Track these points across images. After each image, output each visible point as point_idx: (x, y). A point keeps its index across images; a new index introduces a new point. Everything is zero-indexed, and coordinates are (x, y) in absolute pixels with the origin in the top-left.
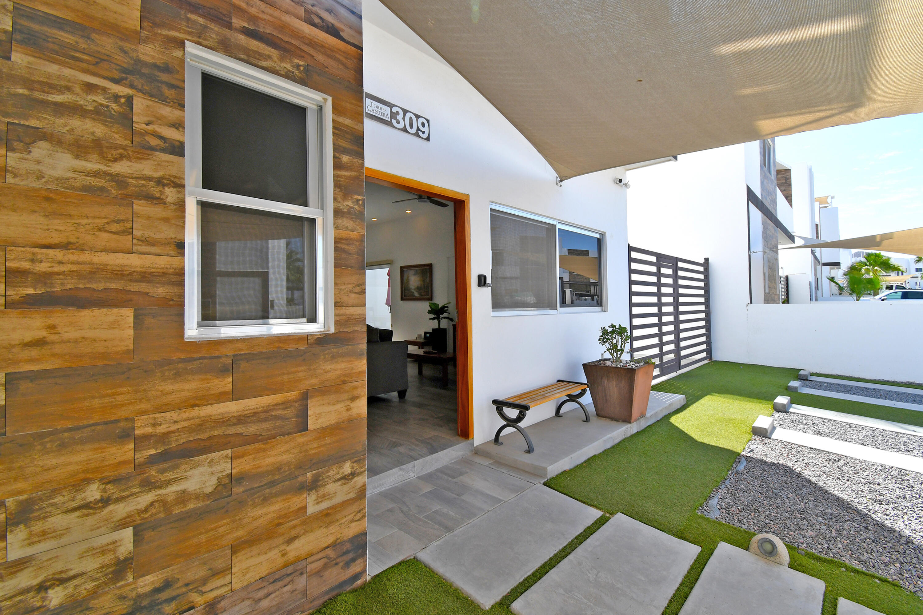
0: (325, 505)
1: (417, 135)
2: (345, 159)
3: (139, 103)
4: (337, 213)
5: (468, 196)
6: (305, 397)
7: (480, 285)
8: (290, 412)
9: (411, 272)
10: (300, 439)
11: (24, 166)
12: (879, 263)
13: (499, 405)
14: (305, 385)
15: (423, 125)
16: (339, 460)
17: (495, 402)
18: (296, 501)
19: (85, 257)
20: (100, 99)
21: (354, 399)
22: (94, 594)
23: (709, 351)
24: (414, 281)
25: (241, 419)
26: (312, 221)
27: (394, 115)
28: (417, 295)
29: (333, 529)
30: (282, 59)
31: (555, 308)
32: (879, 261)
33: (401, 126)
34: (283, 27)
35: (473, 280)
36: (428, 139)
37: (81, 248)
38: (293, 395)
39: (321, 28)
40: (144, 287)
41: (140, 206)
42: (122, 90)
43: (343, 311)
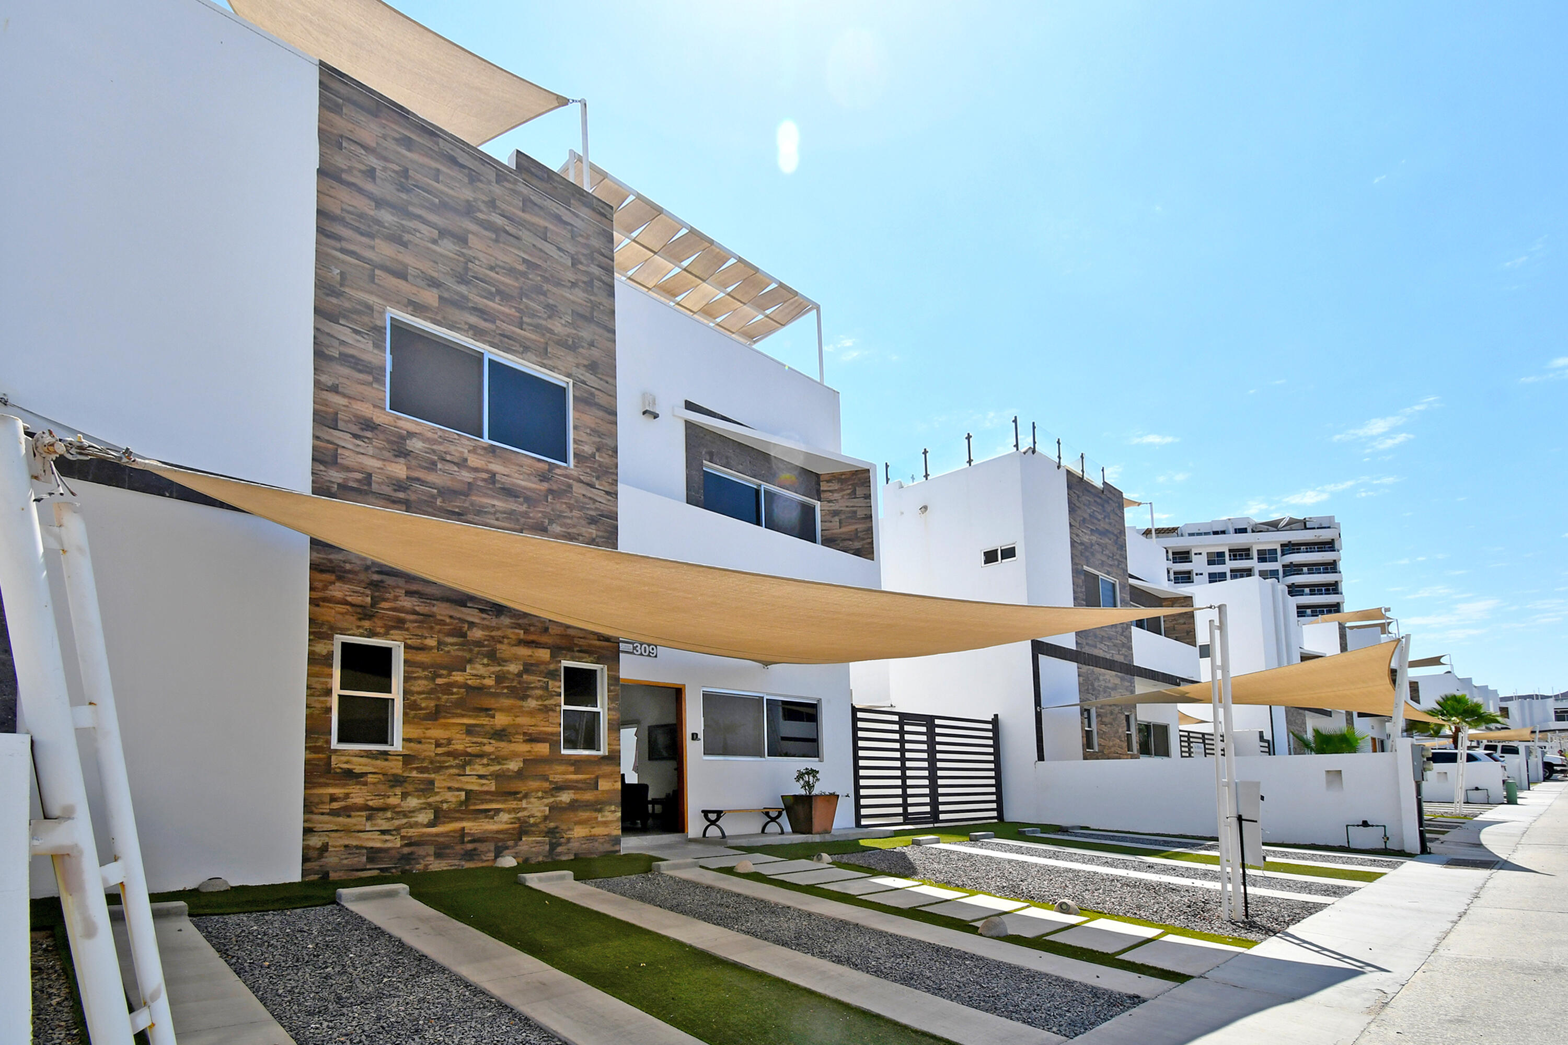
0: (604, 819)
1: (649, 655)
2: (612, 688)
3: (550, 683)
4: (609, 709)
5: (684, 685)
6: (597, 778)
7: (693, 739)
8: (592, 782)
9: (660, 731)
10: (596, 792)
11: (526, 705)
12: (1461, 711)
13: (706, 813)
14: (597, 773)
15: (653, 649)
16: (611, 804)
17: (703, 811)
18: (594, 814)
19: (537, 728)
20: (541, 683)
21: (616, 782)
22: (540, 823)
23: (1000, 809)
24: (662, 740)
25: (577, 781)
26: (599, 713)
27: (634, 648)
28: (665, 754)
29: (608, 829)
30: (589, 657)
31: (762, 756)
32: (1461, 708)
33: (639, 652)
34: (590, 645)
35: (688, 736)
36: (656, 656)
37: (537, 726)
38: (593, 776)
39: (604, 641)
40: (551, 737)
41: (550, 713)
42: (546, 680)
43: (611, 747)
